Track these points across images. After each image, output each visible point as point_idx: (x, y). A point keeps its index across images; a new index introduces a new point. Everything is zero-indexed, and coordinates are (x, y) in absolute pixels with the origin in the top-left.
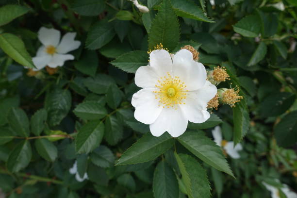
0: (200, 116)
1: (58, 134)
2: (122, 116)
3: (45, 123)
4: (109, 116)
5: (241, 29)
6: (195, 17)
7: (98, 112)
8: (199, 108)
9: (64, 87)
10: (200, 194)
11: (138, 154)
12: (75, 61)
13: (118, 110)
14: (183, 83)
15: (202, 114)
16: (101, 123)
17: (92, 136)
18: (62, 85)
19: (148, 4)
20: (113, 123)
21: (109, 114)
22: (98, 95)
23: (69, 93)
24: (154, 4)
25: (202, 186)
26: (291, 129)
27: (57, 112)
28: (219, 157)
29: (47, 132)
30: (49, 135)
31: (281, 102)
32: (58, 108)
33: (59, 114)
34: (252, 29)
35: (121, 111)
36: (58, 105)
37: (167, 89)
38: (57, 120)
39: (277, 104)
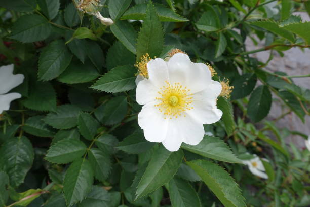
0: (212, 116)
1: (30, 194)
2: (103, 144)
3: (10, 187)
4: (89, 149)
5: (203, 26)
6: (171, 19)
7: (76, 150)
8: (209, 108)
9: (17, 135)
10: (230, 194)
11: (152, 178)
12: (23, 98)
13: (95, 140)
14: (186, 88)
15: (214, 113)
16: (84, 160)
17: (79, 179)
18: (13, 133)
19: (111, 15)
20: (96, 156)
21: (88, 147)
22: (68, 130)
23: (27, 140)
24: (117, 15)
25: (228, 185)
26: (259, 104)
27: (16, 168)
28: (225, 151)
29: (14, 198)
30: (18, 200)
31: (246, 83)
32: (17, 162)
33: (19, 170)
34: (211, 23)
35: (100, 140)
36: (15, 158)
37: (169, 98)
38: (20, 178)
39: (243, 86)
